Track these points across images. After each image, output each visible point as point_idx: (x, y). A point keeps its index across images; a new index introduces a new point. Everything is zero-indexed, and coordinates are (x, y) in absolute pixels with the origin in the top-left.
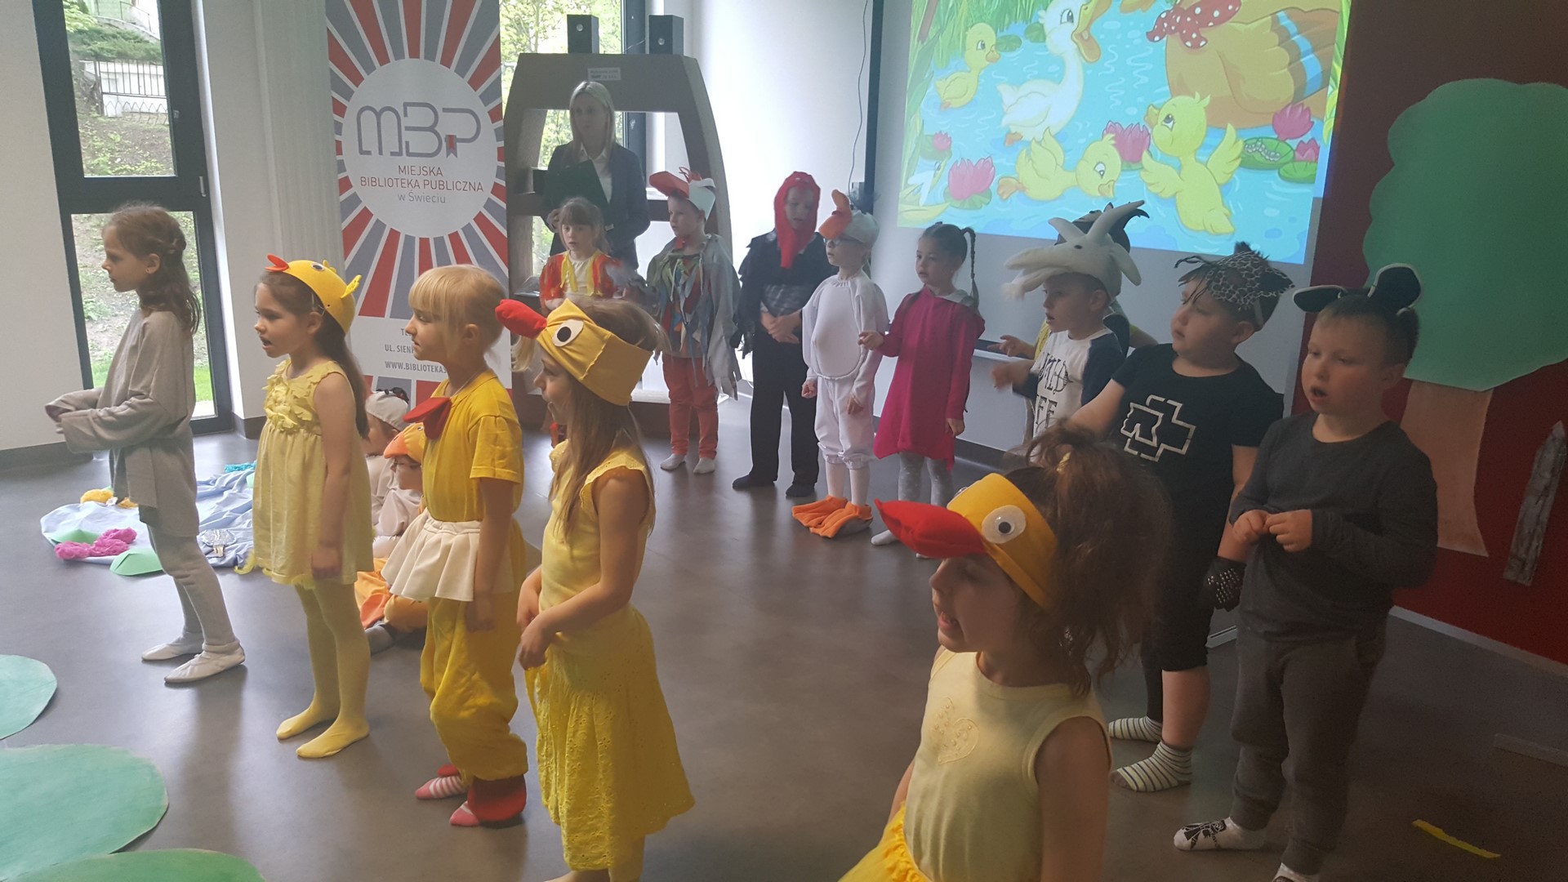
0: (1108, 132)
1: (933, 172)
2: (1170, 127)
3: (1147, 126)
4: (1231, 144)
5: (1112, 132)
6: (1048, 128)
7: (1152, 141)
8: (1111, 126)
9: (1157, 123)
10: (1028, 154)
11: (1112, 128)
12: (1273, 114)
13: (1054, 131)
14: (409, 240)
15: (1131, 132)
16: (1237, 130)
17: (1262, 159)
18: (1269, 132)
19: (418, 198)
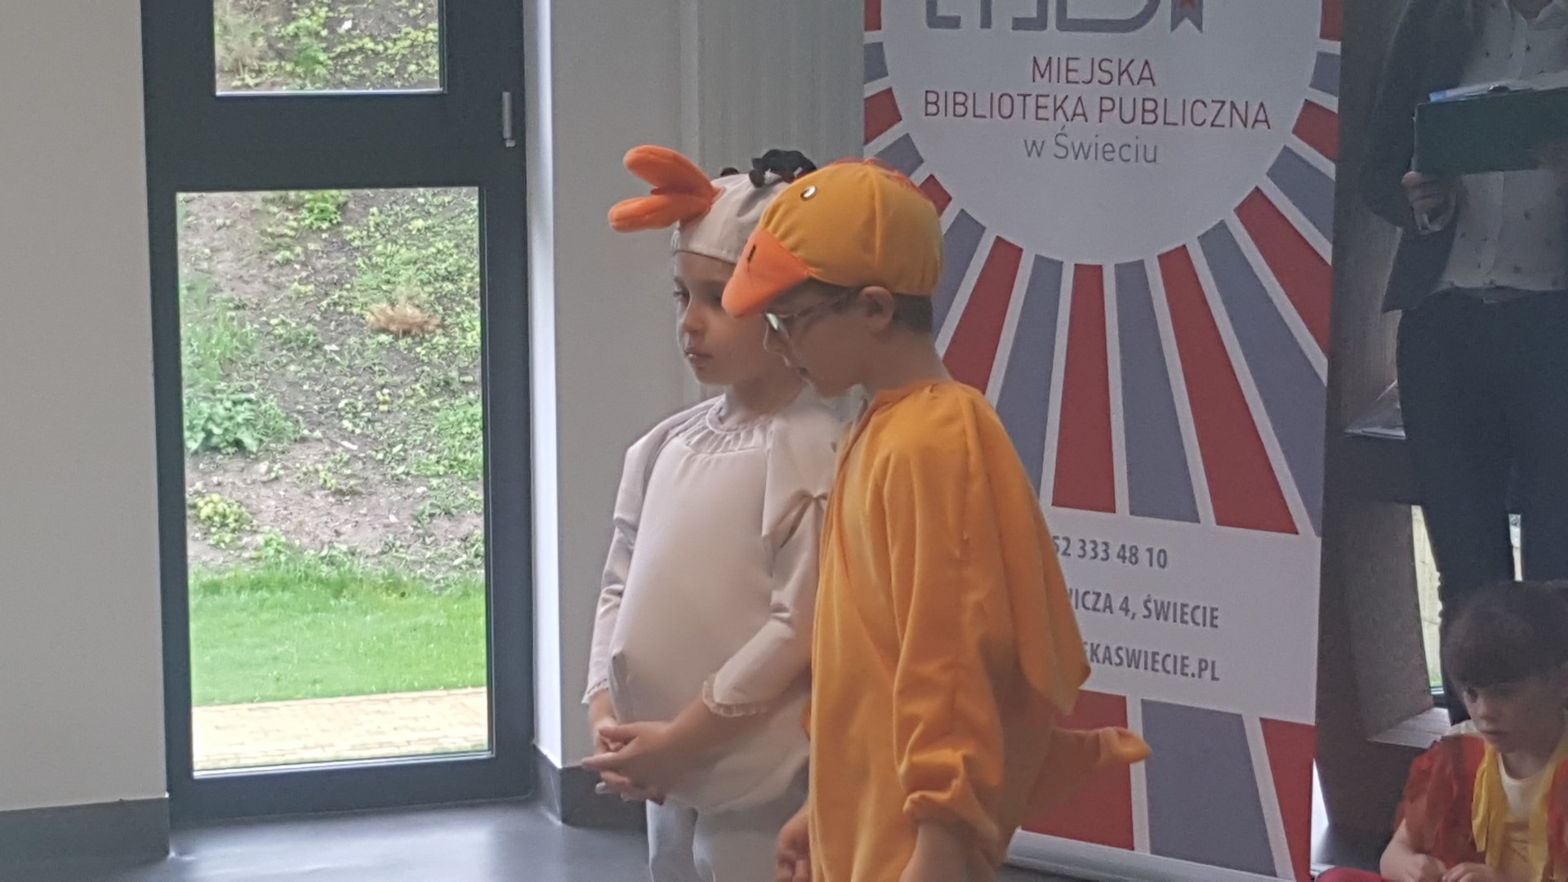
14: (1047, 269)
19: (1082, 151)
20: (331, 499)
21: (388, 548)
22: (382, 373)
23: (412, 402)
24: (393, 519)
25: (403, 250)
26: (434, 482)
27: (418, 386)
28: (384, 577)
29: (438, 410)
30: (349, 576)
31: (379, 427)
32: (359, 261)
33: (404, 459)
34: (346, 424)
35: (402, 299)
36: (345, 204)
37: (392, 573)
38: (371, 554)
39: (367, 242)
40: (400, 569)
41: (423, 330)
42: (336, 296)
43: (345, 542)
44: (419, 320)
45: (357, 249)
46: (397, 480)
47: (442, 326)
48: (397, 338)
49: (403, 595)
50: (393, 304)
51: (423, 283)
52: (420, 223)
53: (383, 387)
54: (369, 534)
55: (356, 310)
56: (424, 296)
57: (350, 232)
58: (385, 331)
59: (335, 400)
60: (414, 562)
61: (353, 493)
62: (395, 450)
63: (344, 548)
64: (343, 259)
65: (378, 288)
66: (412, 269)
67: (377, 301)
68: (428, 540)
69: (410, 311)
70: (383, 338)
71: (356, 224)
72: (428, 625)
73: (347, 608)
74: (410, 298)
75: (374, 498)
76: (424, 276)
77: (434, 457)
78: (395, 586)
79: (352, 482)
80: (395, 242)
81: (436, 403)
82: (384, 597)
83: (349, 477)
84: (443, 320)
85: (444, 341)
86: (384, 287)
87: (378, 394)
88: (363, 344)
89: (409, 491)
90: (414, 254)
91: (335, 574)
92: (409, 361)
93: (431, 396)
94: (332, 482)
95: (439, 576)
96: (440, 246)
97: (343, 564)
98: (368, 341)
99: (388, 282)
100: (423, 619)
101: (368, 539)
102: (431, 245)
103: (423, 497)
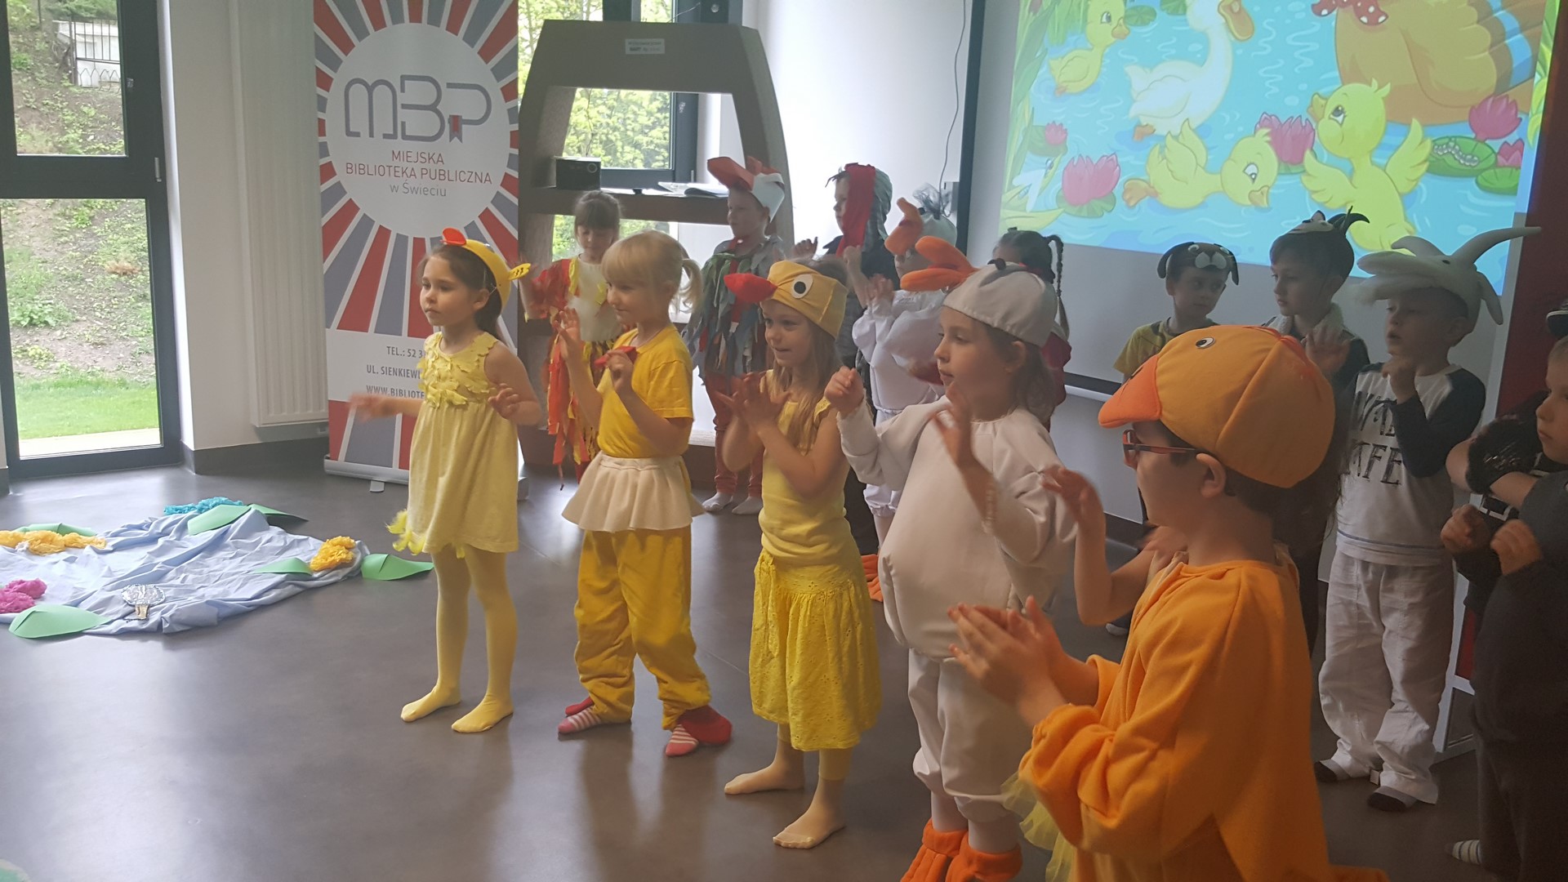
0: (1261, 127)
1: (1044, 171)
2: (1340, 122)
3: (1310, 119)
4: (1416, 145)
5: (1266, 127)
6: (1188, 119)
7: (1316, 138)
8: (1266, 118)
9: (1323, 117)
10: (1161, 152)
11: (1267, 121)
12: (1469, 109)
13: (1194, 126)
14: (401, 240)
15: (1290, 127)
16: (1424, 125)
17: (1455, 164)
18: (1465, 130)
19: (414, 190)
20: (92, 347)
21: (120, 368)
22: (114, 291)
23: (128, 304)
24: (121, 355)
25: (122, 238)
26: (141, 339)
27: (131, 297)
28: (118, 380)
29: (141, 307)
30: (101, 380)
31: (113, 315)
32: (101, 242)
33: (126, 329)
34: (97, 314)
35: (122, 259)
36: (93, 217)
37: (122, 379)
38: (112, 370)
39: (104, 234)
40: (125, 376)
41: (133, 273)
42: (90, 258)
43: (99, 365)
44: (131, 268)
45: (99, 237)
46: (122, 338)
47: (141, 270)
48: (120, 276)
49: (127, 388)
50: (118, 261)
51: (132, 252)
52: (129, 226)
53: (115, 297)
54: (111, 362)
55: (100, 264)
56: (132, 258)
57: (97, 229)
58: (114, 273)
59: (92, 303)
60: (132, 374)
61: (102, 344)
62: (121, 325)
63: (99, 368)
64: (93, 241)
65: (111, 254)
66: (126, 246)
67: (110, 260)
68: (138, 364)
69: (126, 264)
70: (114, 276)
71: (99, 225)
72: (140, 401)
73: (101, 395)
74: (126, 259)
75: (112, 346)
76: (132, 249)
77: (140, 328)
78: (123, 384)
79: (101, 339)
80: (117, 234)
81: (140, 304)
82: (119, 389)
83: (100, 337)
84: (142, 268)
85: (143, 277)
86: (114, 254)
87: (112, 301)
88: (104, 279)
89: (129, 343)
90: (127, 239)
91: (95, 379)
92: (127, 286)
93: (137, 302)
94: (92, 339)
95: (144, 380)
96: (139, 236)
97: (99, 375)
98: (107, 277)
99: (115, 251)
100: (137, 399)
101: (110, 364)
102: (135, 235)
103: (136, 346)
